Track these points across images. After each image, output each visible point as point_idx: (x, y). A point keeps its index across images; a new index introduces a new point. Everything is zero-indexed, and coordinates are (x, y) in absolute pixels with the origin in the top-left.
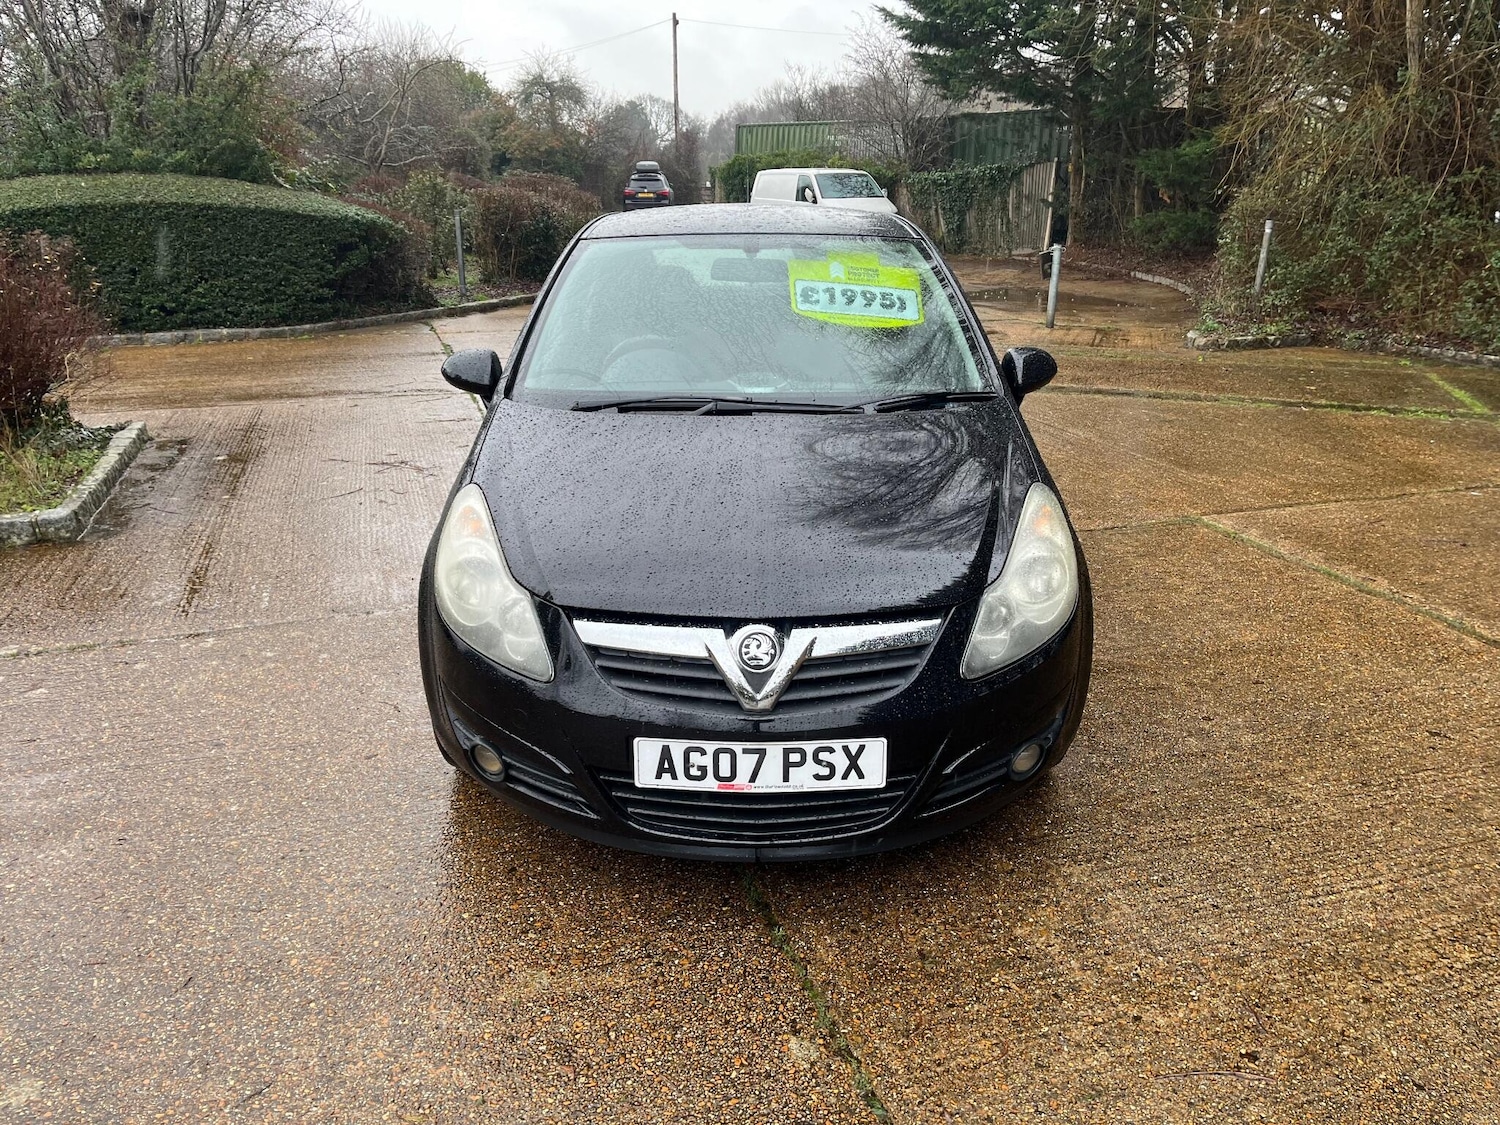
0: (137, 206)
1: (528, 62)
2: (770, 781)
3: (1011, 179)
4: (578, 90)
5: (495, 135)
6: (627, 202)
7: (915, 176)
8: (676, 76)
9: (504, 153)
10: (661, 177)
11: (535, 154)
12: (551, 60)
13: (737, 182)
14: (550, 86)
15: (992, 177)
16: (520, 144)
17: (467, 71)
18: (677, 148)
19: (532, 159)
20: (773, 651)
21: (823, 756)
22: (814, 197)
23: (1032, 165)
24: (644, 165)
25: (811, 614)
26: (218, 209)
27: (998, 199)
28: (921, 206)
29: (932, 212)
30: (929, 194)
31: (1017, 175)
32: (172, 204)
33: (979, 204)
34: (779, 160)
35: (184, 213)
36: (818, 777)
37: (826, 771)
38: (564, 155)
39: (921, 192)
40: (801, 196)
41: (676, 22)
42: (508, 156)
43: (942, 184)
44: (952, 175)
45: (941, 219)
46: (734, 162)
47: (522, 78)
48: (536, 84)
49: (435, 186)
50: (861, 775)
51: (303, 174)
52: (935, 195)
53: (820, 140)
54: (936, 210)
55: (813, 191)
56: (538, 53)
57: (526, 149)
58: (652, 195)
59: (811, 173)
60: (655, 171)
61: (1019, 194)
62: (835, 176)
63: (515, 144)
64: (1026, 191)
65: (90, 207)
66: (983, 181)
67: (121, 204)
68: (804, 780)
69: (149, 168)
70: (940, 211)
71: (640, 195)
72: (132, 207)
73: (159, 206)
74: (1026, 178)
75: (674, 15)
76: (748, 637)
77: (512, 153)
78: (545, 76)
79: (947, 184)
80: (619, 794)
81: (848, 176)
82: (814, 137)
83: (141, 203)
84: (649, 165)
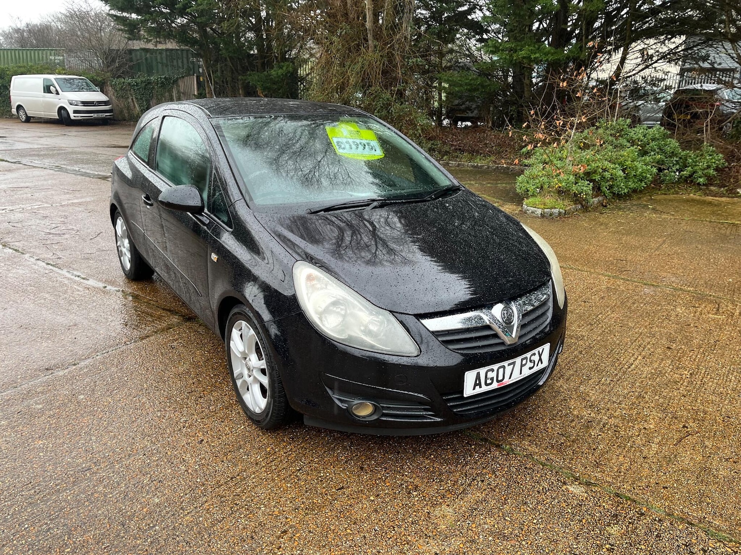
2: (516, 375)
3: (173, 84)
7: (116, 81)
15: (162, 83)
22: (57, 91)
23: (183, 77)
27: (167, 94)
28: (122, 97)
29: (130, 100)
30: (127, 90)
31: (176, 82)
33: (157, 96)
39: (121, 89)
40: (47, 90)
43: (134, 85)
44: (139, 80)
45: (136, 104)
50: (542, 363)
52: (130, 91)
53: (45, 58)
54: (132, 99)
55: (55, 87)
59: (52, 77)
61: (179, 92)
62: (65, 79)
64: (182, 90)
66: (158, 84)
70: (134, 99)
74: (180, 83)
79: (137, 86)
80: (451, 404)
81: (73, 79)
82: (40, 57)
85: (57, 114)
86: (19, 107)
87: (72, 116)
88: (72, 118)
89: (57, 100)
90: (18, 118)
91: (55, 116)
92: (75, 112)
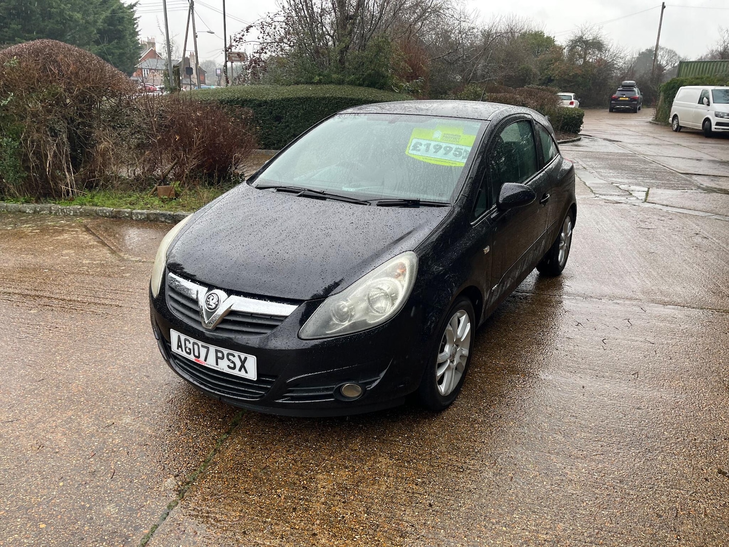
0: (326, 98)
1: (576, 31)
2: (211, 363)
4: (602, 45)
5: (548, 68)
6: (612, 102)
8: (659, 35)
9: (551, 77)
10: (636, 90)
11: (566, 77)
12: (589, 29)
13: (671, 92)
14: (586, 42)
16: (559, 72)
17: (545, 36)
18: (652, 74)
19: (564, 80)
20: (217, 303)
21: (231, 357)
22: (709, 102)
24: (627, 83)
25: (239, 290)
26: (356, 100)
32: (339, 98)
34: (699, 81)
35: (343, 101)
36: (229, 366)
37: (232, 365)
38: (583, 77)
40: (701, 101)
41: (664, 7)
42: (552, 78)
46: (671, 81)
47: (572, 38)
48: (579, 42)
49: (476, 92)
50: (246, 372)
51: (406, 86)
55: (708, 99)
56: (583, 26)
57: (562, 75)
58: (627, 99)
59: (710, 88)
60: (633, 86)
63: (557, 72)
65: (309, 98)
67: (320, 97)
68: (223, 366)
69: (340, 82)
71: (620, 99)
72: (324, 98)
73: (335, 98)
75: (663, 3)
76: (210, 294)
77: (554, 77)
78: (584, 37)
82: (718, 68)
83: (328, 97)
84: (629, 83)
85: (701, 125)
86: (675, 116)
87: (714, 127)
88: (713, 129)
89: (706, 111)
90: (672, 126)
91: (699, 127)
92: (718, 124)
